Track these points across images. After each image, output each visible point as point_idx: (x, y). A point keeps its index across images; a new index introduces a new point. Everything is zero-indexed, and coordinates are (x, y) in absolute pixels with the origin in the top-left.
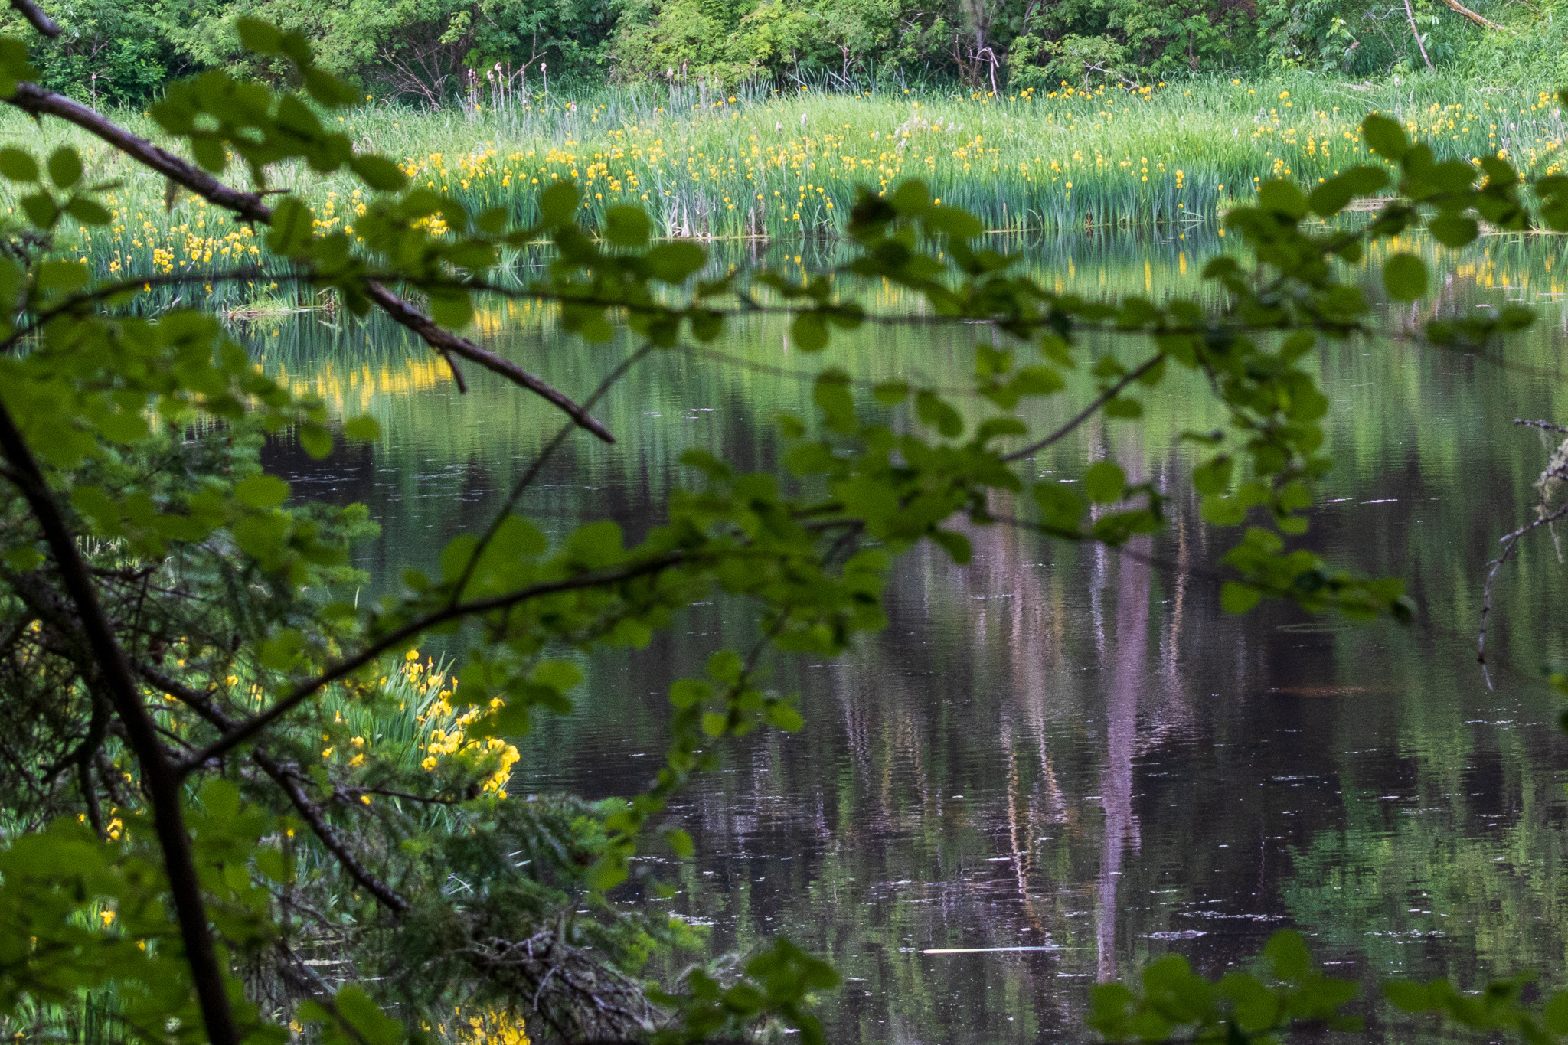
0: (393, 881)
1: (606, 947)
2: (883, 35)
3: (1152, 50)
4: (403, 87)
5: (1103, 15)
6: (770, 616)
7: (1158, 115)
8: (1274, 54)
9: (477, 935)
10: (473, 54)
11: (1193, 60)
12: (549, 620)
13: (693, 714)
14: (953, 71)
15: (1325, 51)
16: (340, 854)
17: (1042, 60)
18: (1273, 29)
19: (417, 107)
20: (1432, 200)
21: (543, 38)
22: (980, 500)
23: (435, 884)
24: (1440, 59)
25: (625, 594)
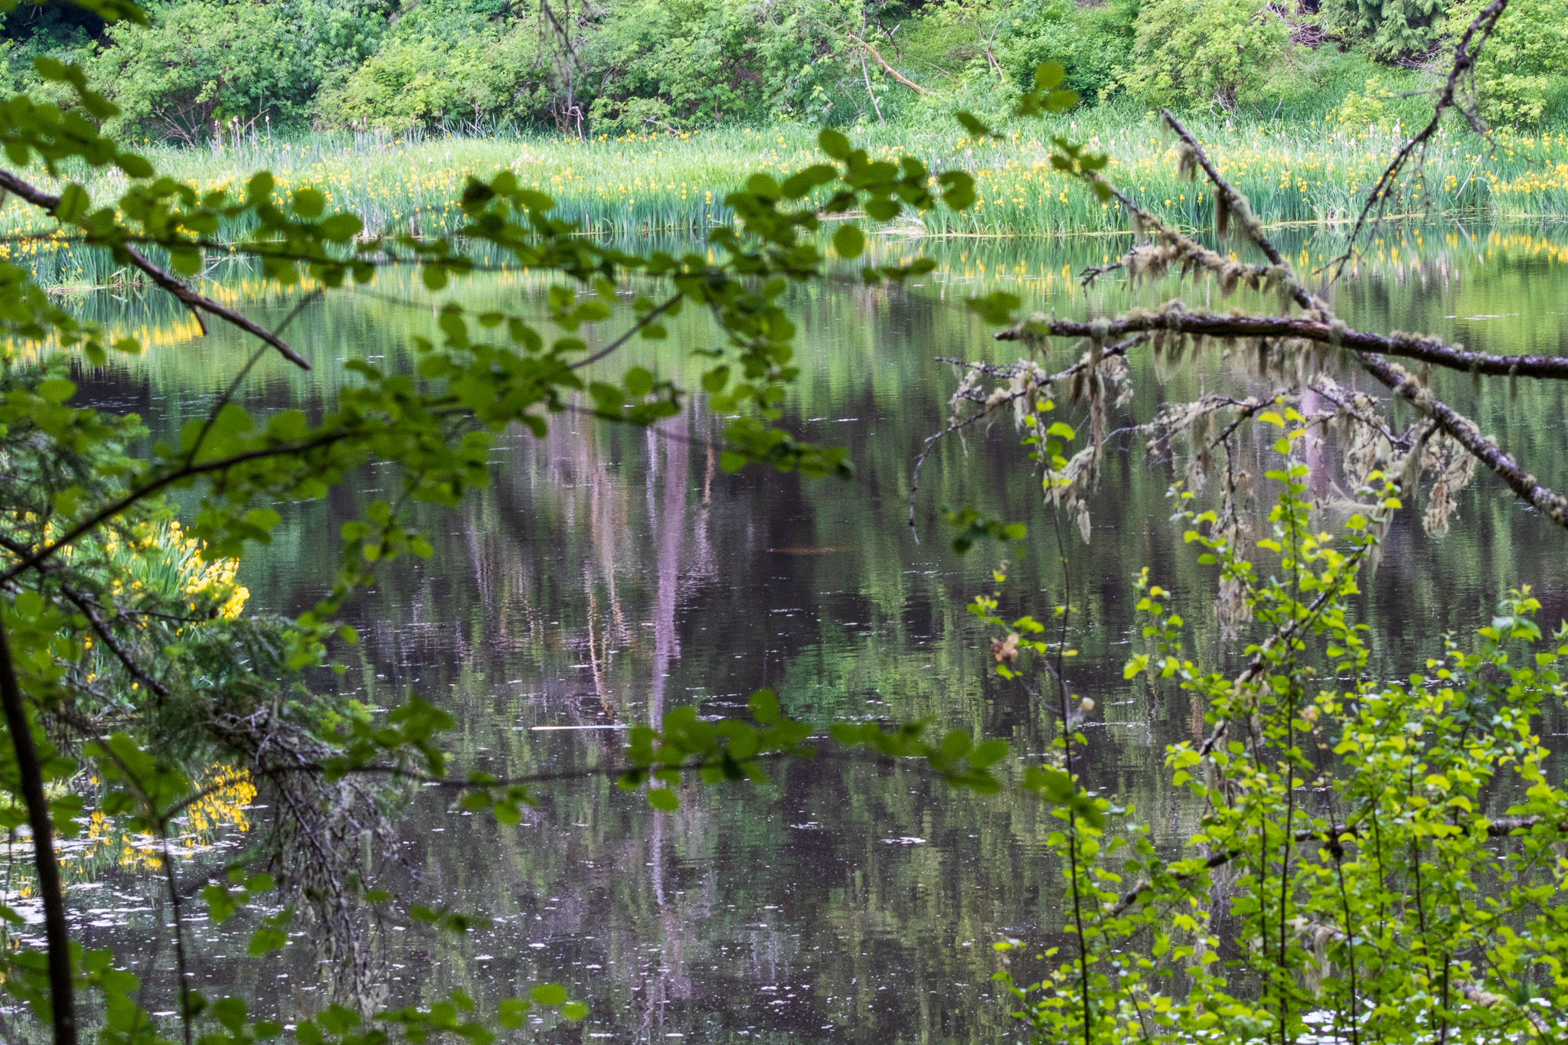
0: (158, 675)
1: (305, 720)
2: (504, 97)
3: (690, 108)
4: (170, 133)
5: (655, 84)
6: (410, 477)
7: (693, 153)
8: (774, 110)
9: (217, 712)
10: (218, 110)
11: (718, 116)
12: (256, 478)
13: (357, 545)
14: (551, 122)
15: (809, 109)
16: (122, 656)
17: (614, 115)
18: (774, 93)
19: (180, 147)
20: (869, 188)
21: (267, 99)
22: (554, 395)
23: (188, 678)
24: (889, 115)
25: (307, 459)
